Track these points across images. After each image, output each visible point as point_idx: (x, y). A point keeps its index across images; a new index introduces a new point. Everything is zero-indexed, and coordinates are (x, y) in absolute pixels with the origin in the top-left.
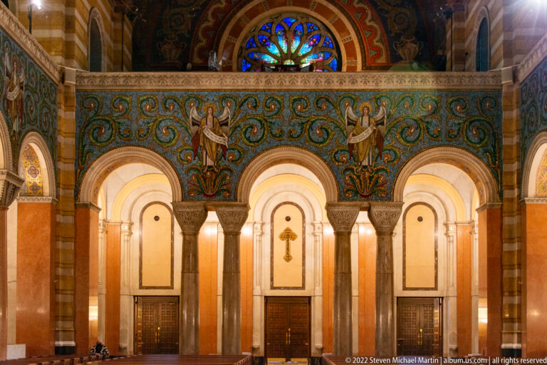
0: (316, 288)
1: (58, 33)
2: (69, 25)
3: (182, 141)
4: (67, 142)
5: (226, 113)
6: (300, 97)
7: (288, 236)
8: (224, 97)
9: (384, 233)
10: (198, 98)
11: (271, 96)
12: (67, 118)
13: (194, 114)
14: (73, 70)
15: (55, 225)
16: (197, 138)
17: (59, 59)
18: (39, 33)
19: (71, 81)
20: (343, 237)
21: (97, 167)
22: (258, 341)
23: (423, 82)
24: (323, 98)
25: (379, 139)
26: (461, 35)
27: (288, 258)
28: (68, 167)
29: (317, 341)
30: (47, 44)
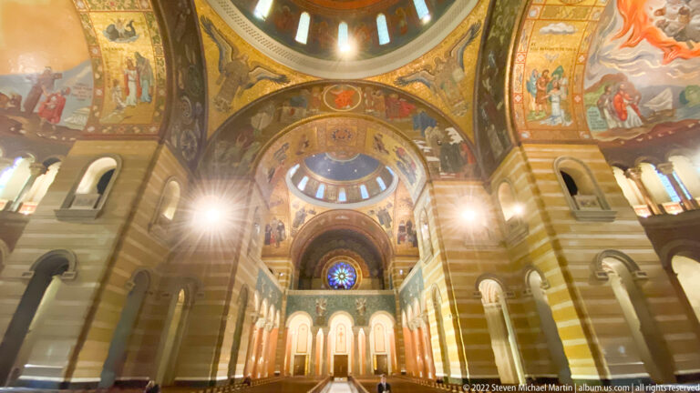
0: (349, 352)
1: (284, 281)
2: (287, 279)
3: (314, 309)
4: (284, 309)
5: (326, 301)
6: (344, 297)
7: (341, 334)
8: (325, 297)
9: (367, 335)
10: (318, 297)
11: (337, 296)
12: (284, 303)
13: (317, 302)
14: (287, 290)
15: (279, 335)
16: (318, 308)
17: (284, 287)
18: (281, 281)
19: (287, 293)
20: (356, 336)
21: (291, 316)
22: (332, 371)
23: (376, 293)
24: (351, 297)
25: (364, 309)
26: (387, 274)
27: (341, 341)
28: (283, 317)
29: (350, 370)
30: (281, 284)
